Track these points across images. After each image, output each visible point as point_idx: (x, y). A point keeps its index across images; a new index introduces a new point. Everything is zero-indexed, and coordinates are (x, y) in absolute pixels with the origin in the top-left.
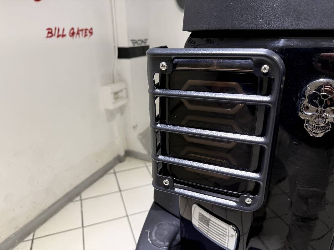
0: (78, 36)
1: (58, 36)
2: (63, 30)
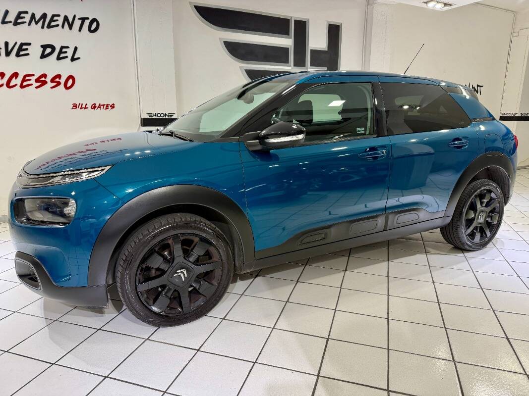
0: (99, 108)
1: (81, 108)
2: (86, 104)
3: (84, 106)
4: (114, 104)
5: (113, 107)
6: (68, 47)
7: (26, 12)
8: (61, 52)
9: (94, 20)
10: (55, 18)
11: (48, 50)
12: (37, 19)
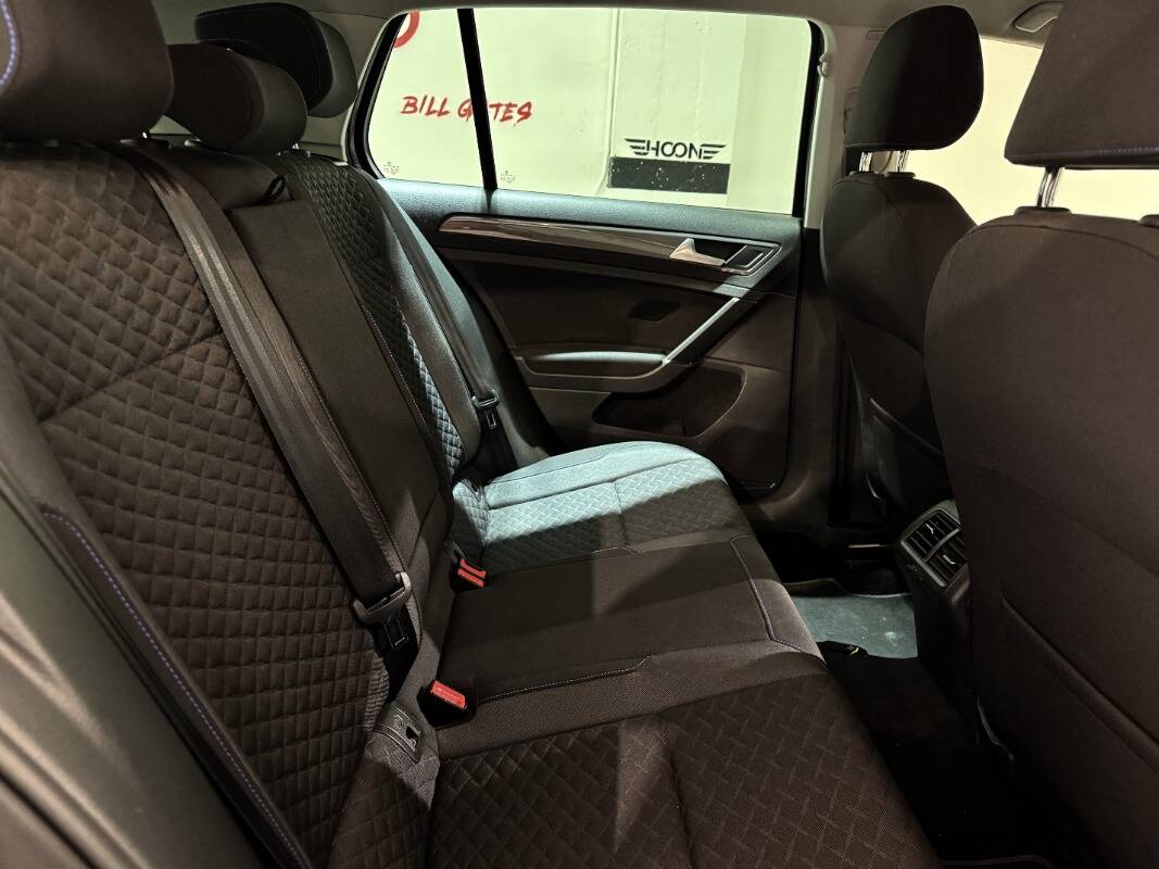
1: (429, 112)
2: (443, 103)
3: (436, 107)
4: (529, 105)
5: (526, 115)
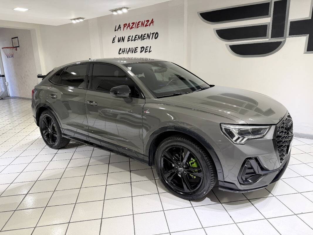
6: (148, 47)
7: (137, 35)
8: (146, 49)
9: (157, 33)
10: (145, 35)
11: (143, 49)
12: (140, 37)
